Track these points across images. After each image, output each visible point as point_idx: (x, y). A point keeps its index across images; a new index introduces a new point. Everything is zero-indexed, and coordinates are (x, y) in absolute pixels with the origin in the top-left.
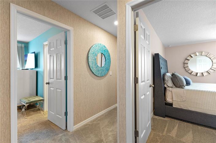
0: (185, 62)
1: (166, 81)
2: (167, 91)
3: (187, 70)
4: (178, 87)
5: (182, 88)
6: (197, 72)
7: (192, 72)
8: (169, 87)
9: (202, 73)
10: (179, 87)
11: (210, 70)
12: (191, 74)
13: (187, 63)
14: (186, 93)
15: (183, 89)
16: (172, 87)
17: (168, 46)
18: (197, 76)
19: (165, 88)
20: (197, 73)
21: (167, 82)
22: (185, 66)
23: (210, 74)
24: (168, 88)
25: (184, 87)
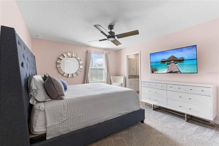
0: (58, 62)
1: (34, 91)
2: (36, 111)
3: (59, 71)
4: (54, 99)
5: (61, 99)
6: (68, 73)
7: (64, 73)
8: (39, 102)
9: (72, 74)
10: (56, 99)
11: (79, 72)
12: (63, 75)
13: (60, 63)
14: (67, 107)
15: (62, 101)
16: (44, 102)
17: (37, 36)
18: (68, 77)
19: (31, 107)
20: (69, 75)
21: (35, 93)
22: (58, 67)
23: (78, 75)
24: (37, 106)
25: (63, 96)
